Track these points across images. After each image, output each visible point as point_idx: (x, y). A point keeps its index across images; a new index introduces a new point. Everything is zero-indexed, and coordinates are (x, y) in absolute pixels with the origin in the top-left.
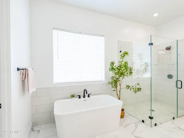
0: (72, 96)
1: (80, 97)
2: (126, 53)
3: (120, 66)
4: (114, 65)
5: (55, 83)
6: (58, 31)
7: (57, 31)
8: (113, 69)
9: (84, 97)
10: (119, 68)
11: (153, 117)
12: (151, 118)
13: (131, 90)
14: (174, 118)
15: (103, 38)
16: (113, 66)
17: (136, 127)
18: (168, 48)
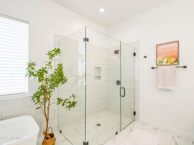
2: (57, 52)
8: (31, 74)
12: (85, 144)
13: (63, 105)
14: (117, 133)
15: (27, 26)
18: (116, 52)
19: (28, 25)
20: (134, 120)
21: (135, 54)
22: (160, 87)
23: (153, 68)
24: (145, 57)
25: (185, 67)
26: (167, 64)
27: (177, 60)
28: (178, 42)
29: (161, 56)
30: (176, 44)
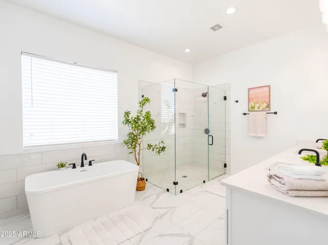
0: (60, 166)
1: (74, 166)
2: (147, 100)
3: (138, 118)
4: (130, 116)
5: (25, 147)
6: (32, 58)
7: (30, 57)
8: (127, 121)
9: (82, 165)
10: (136, 120)
11: (177, 182)
12: (175, 183)
13: (153, 150)
14: (204, 182)
16: (128, 117)
17: (158, 197)
18: (204, 95)
19: (116, 74)
20: (225, 173)
21: (225, 98)
22: (252, 134)
23: (245, 114)
24: (237, 102)
25: (276, 113)
26: (259, 110)
27: (268, 106)
28: (269, 86)
29: (253, 101)
30: (267, 89)
